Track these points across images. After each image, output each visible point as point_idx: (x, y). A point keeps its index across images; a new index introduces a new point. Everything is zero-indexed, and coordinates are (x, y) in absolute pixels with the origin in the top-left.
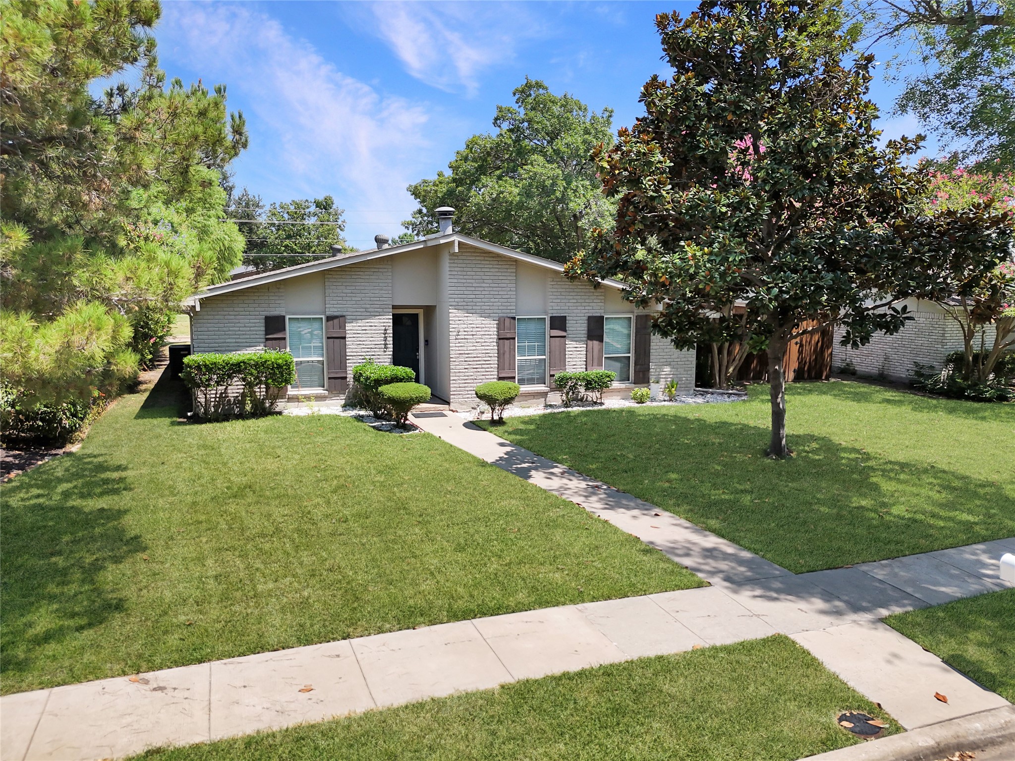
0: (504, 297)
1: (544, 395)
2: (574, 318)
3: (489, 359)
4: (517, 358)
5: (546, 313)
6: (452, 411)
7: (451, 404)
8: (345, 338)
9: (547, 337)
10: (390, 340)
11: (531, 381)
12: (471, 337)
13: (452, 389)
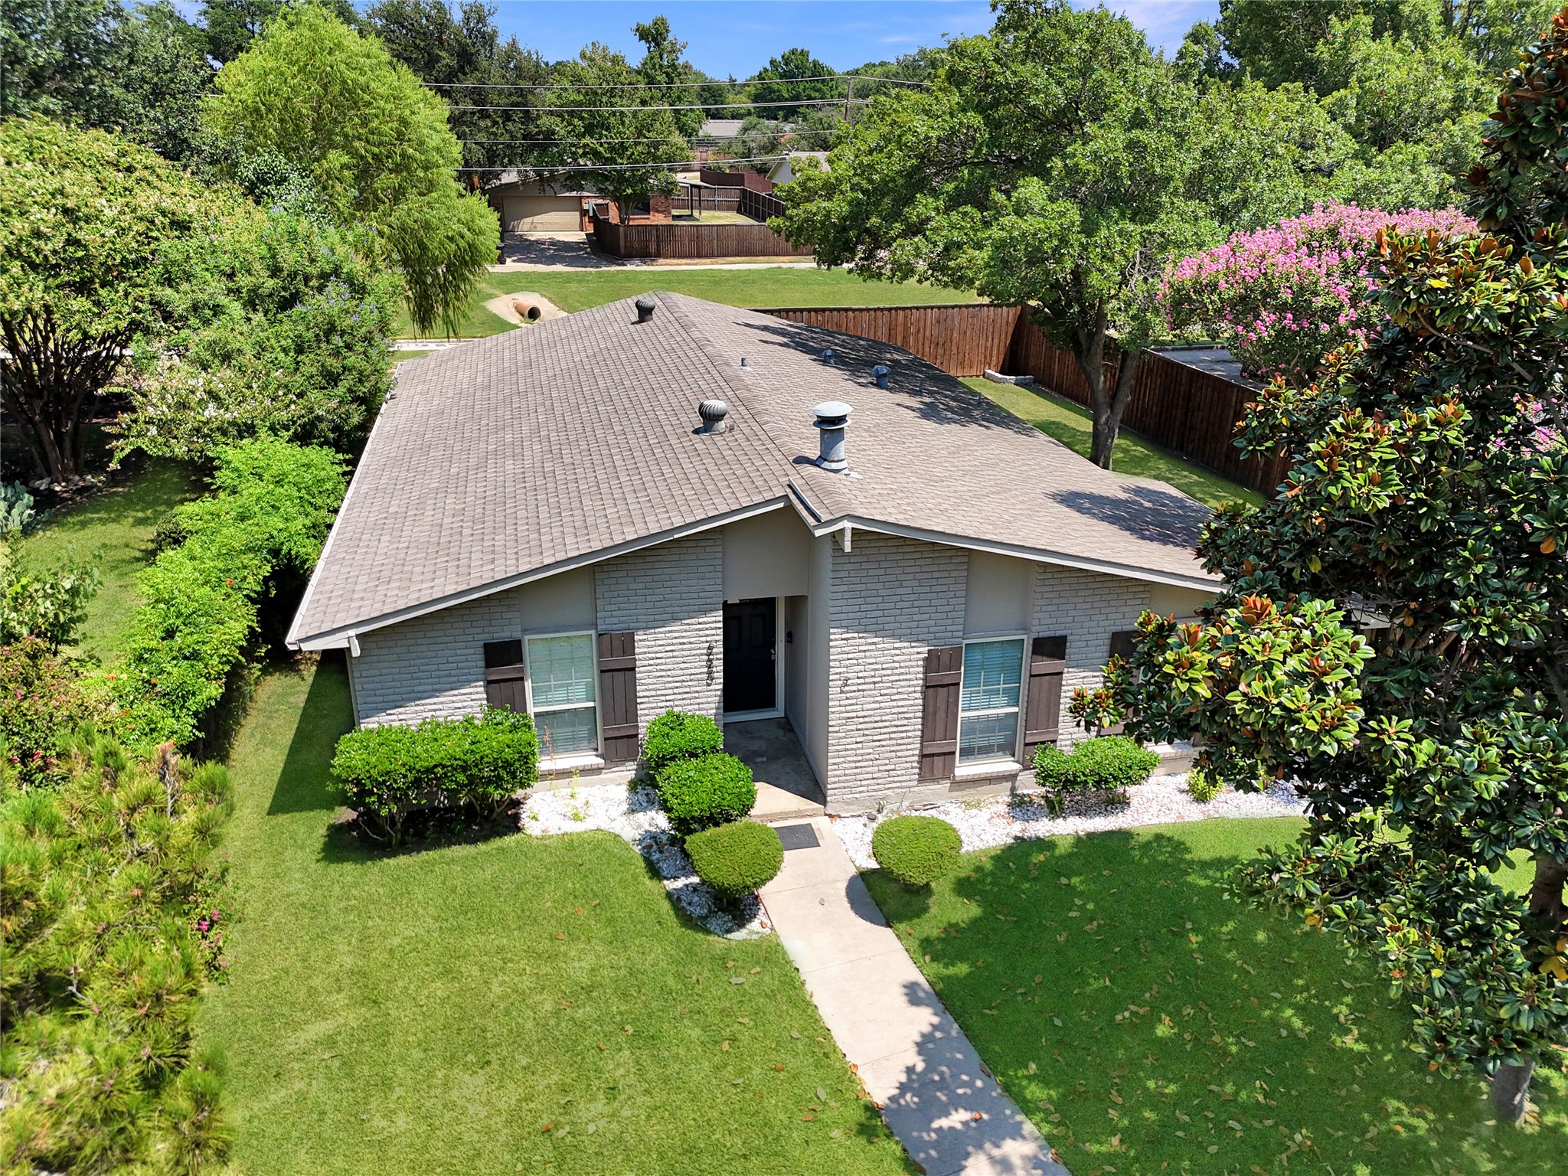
0: (940, 609)
1: (1012, 777)
2: (1084, 637)
3: (905, 722)
4: (961, 714)
5: (1025, 629)
6: (830, 816)
7: (829, 805)
8: (633, 669)
9: (1025, 674)
10: (719, 665)
11: (986, 751)
12: (872, 686)
13: (830, 780)
